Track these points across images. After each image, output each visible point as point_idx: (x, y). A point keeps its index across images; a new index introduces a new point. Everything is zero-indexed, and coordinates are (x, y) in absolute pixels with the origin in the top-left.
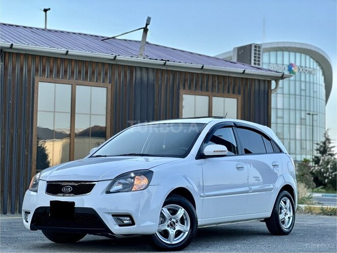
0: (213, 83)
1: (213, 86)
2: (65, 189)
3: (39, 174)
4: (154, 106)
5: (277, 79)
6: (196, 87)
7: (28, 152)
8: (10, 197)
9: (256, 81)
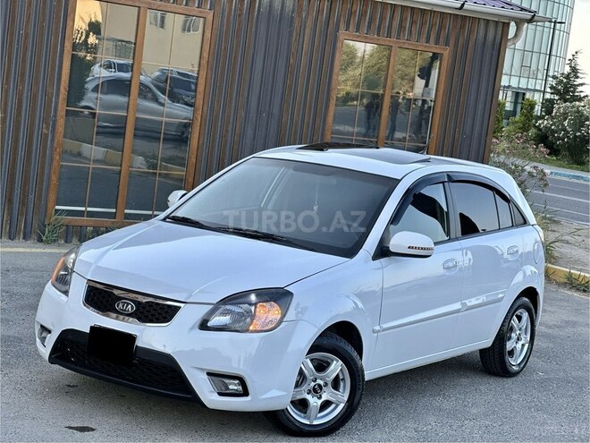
0: (401, 21)
1: (401, 27)
2: (121, 306)
3: (73, 256)
4: (288, 60)
5: (519, 22)
6: (369, 27)
7: (48, 128)
8: (8, 209)
9: (482, 22)
